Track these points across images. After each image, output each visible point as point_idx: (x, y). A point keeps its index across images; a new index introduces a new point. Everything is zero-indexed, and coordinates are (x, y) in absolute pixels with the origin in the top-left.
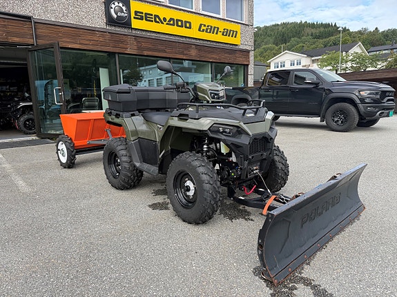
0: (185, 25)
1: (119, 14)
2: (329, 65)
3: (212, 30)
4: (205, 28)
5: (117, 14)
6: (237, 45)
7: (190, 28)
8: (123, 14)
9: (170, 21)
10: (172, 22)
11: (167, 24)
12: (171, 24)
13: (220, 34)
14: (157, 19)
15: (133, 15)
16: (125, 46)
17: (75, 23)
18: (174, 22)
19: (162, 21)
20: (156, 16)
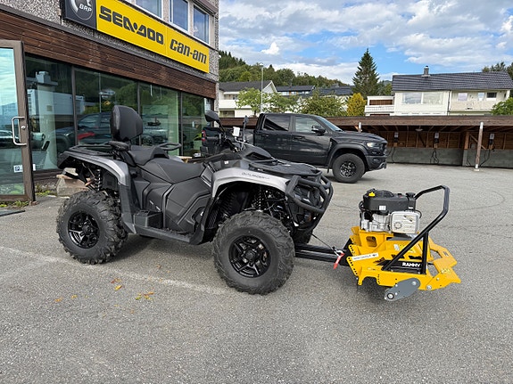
0: (157, 37)
1: (81, 6)
2: (249, 103)
3: (183, 49)
4: (177, 46)
5: (78, 6)
6: (204, 73)
7: (162, 42)
8: (86, 8)
9: (141, 29)
10: (143, 32)
11: (138, 33)
12: (141, 34)
13: (191, 56)
14: (126, 23)
15: (98, 12)
16: (85, 56)
17: (16, 8)
18: (144, 32)
19: (132, 27)
20: (126, 19)
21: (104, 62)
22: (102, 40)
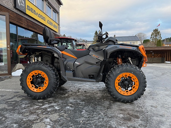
0: (43, 18)
1: (21, 4)
3: (51, 24)
4: (49, 22)
6: (57, 32)
7: (45, 20)
8: (23, 5)
11: (38, 16)
13: (53, 26)
15: (26, 7)
16: (22, 22)
18: (40, 16)
19: (36, 14)
20: (34, 11)
21: (28, 25)
22: (27, 17)
